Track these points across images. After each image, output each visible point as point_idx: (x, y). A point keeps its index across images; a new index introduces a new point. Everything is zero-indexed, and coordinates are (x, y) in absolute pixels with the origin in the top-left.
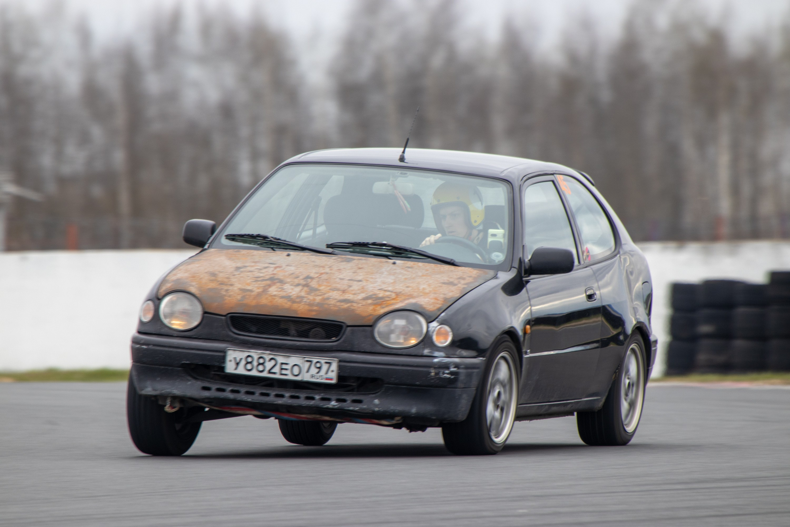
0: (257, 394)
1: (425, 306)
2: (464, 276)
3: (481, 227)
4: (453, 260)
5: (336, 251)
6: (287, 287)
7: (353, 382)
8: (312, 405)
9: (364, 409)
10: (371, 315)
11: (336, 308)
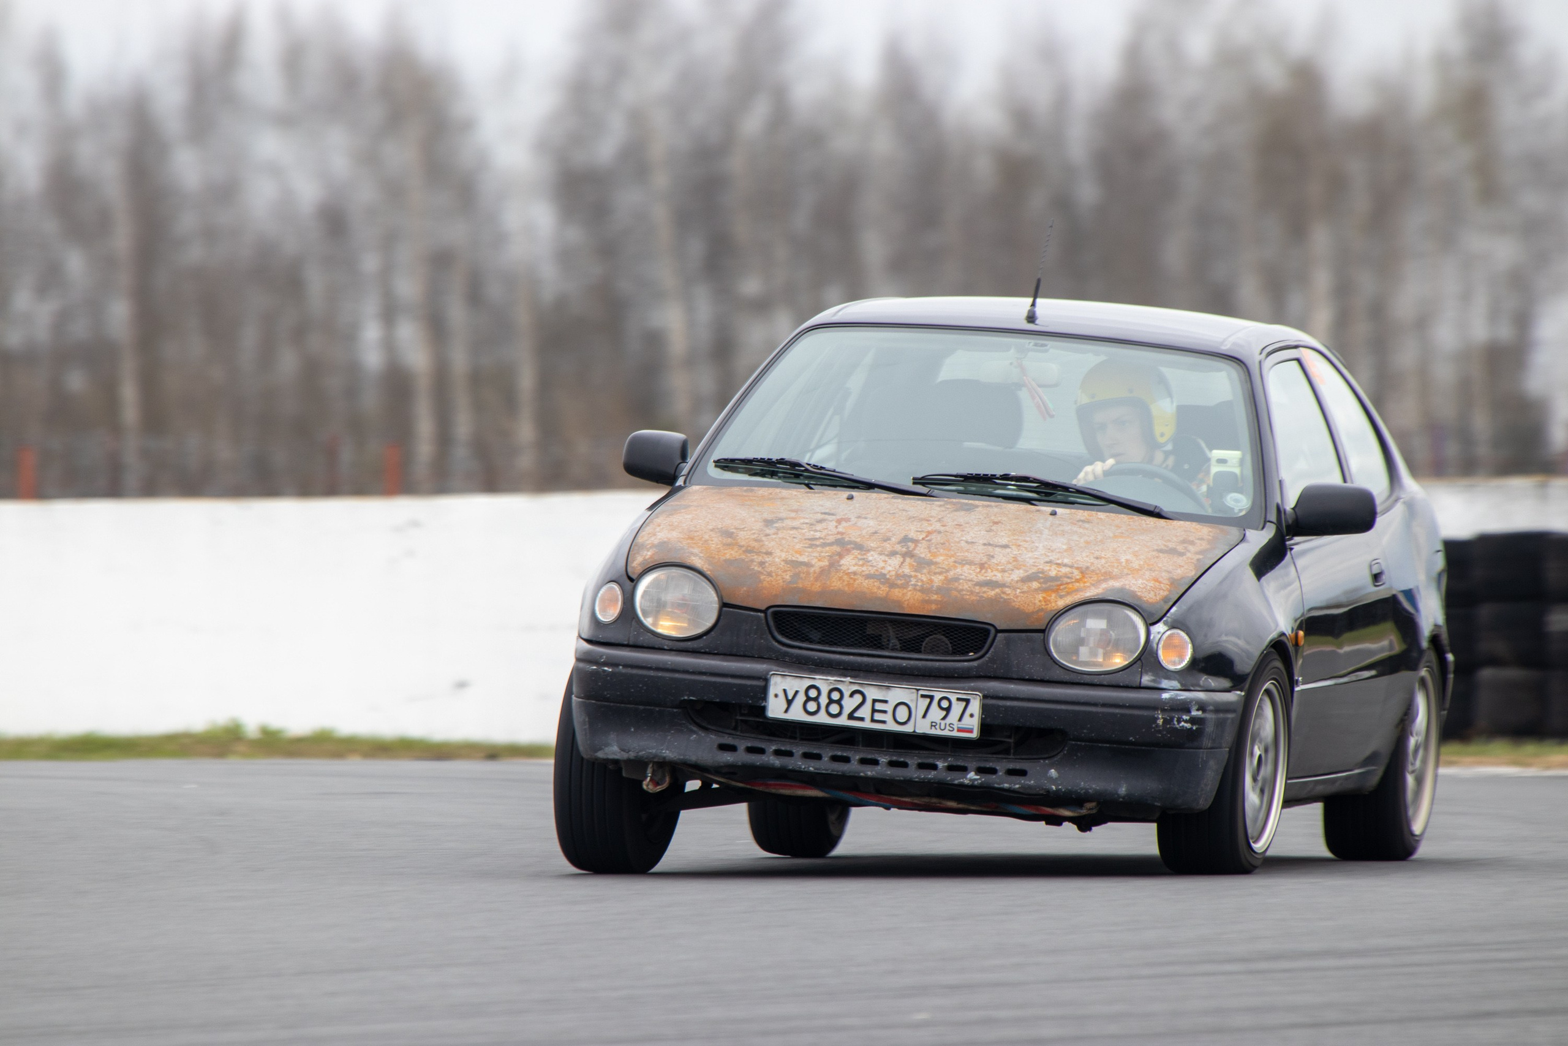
0: (826, 759)
1: (1139, 594)
2: (1191, 538)
3: (1169, 447)
4: (1159, 507)
5: (936, 490)
6: (872, 556)
7: (1010, 737)
8: (931, 779)
9: (1030, 787)
10: (1042, 610)
11: (974, 598)
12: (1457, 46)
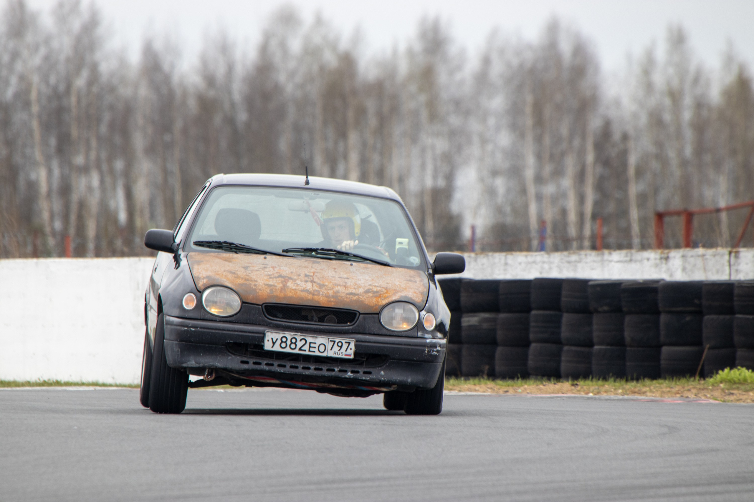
0: (288, 367)
1: (413, 298)
4: (387, 262)
6: (299, 283)
7: (363, 358)
8: (329, 375)
9: (373, 379)
10: (377, 305)
11: (348, 300)
12: (418, 47)
